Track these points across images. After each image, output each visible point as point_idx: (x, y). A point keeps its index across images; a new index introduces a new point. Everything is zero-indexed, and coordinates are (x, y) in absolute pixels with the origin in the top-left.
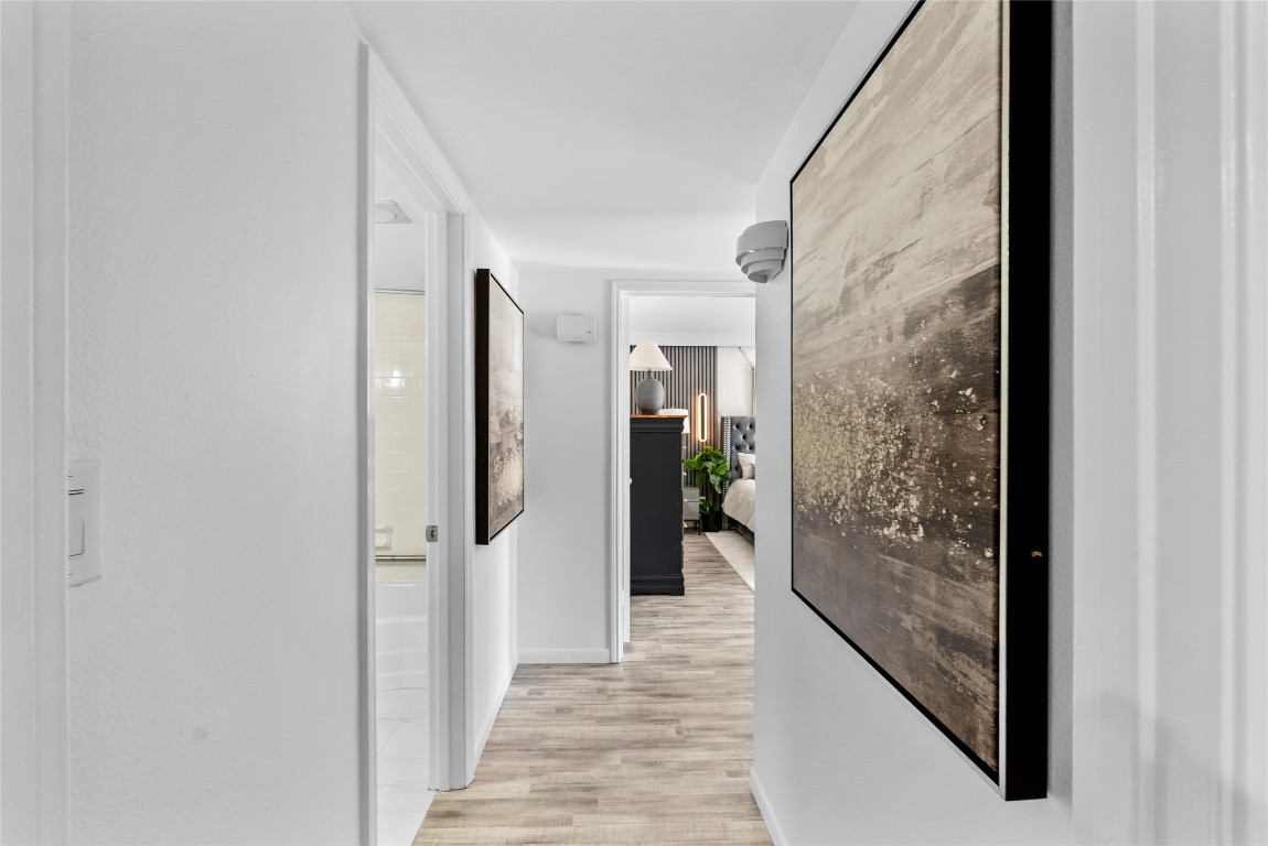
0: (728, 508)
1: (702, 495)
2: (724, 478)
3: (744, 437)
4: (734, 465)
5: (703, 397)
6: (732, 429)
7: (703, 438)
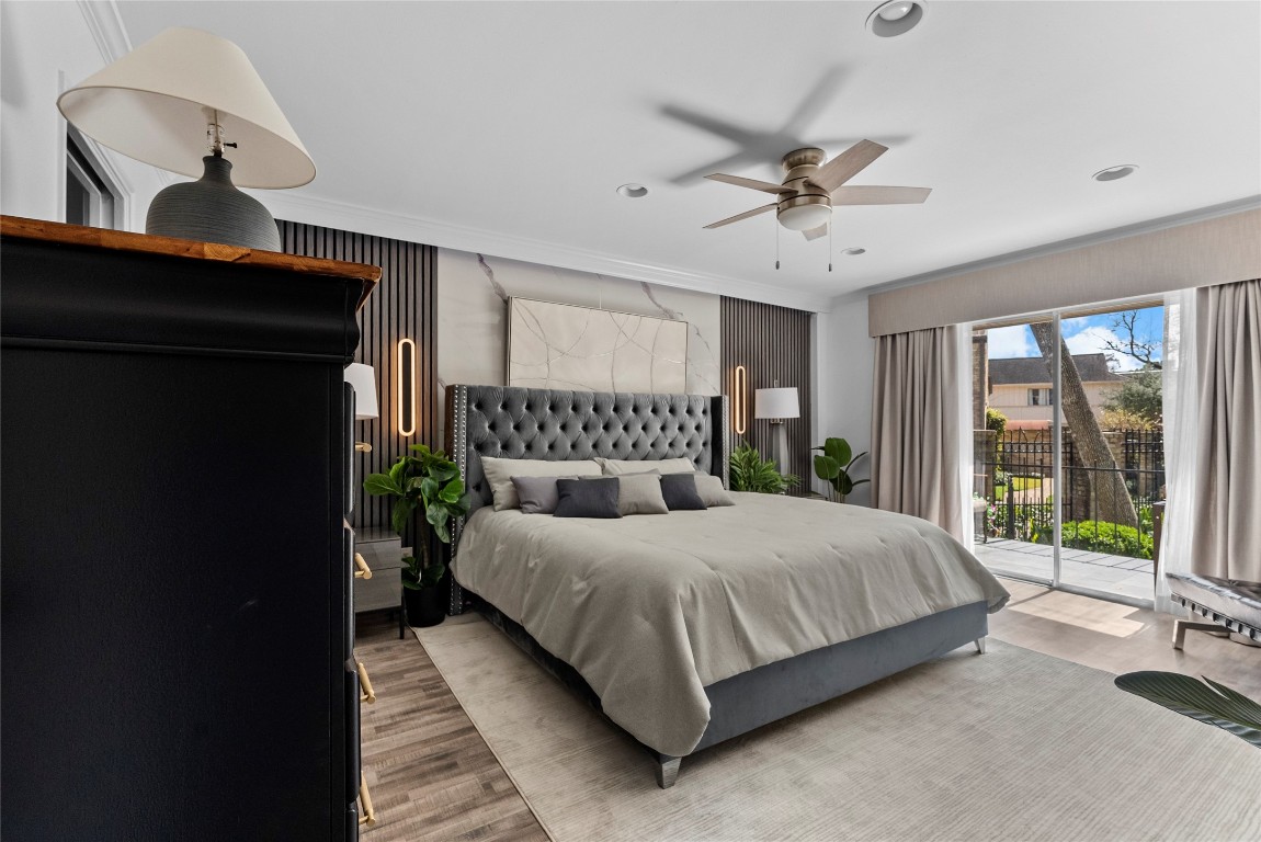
0: (466, 573)
1: (405, 544)
2: (457, 510)
3: (493, 427)
4: (473, 481)
5: (407, 347)
6: (469, 410)
7: (407, 427)
